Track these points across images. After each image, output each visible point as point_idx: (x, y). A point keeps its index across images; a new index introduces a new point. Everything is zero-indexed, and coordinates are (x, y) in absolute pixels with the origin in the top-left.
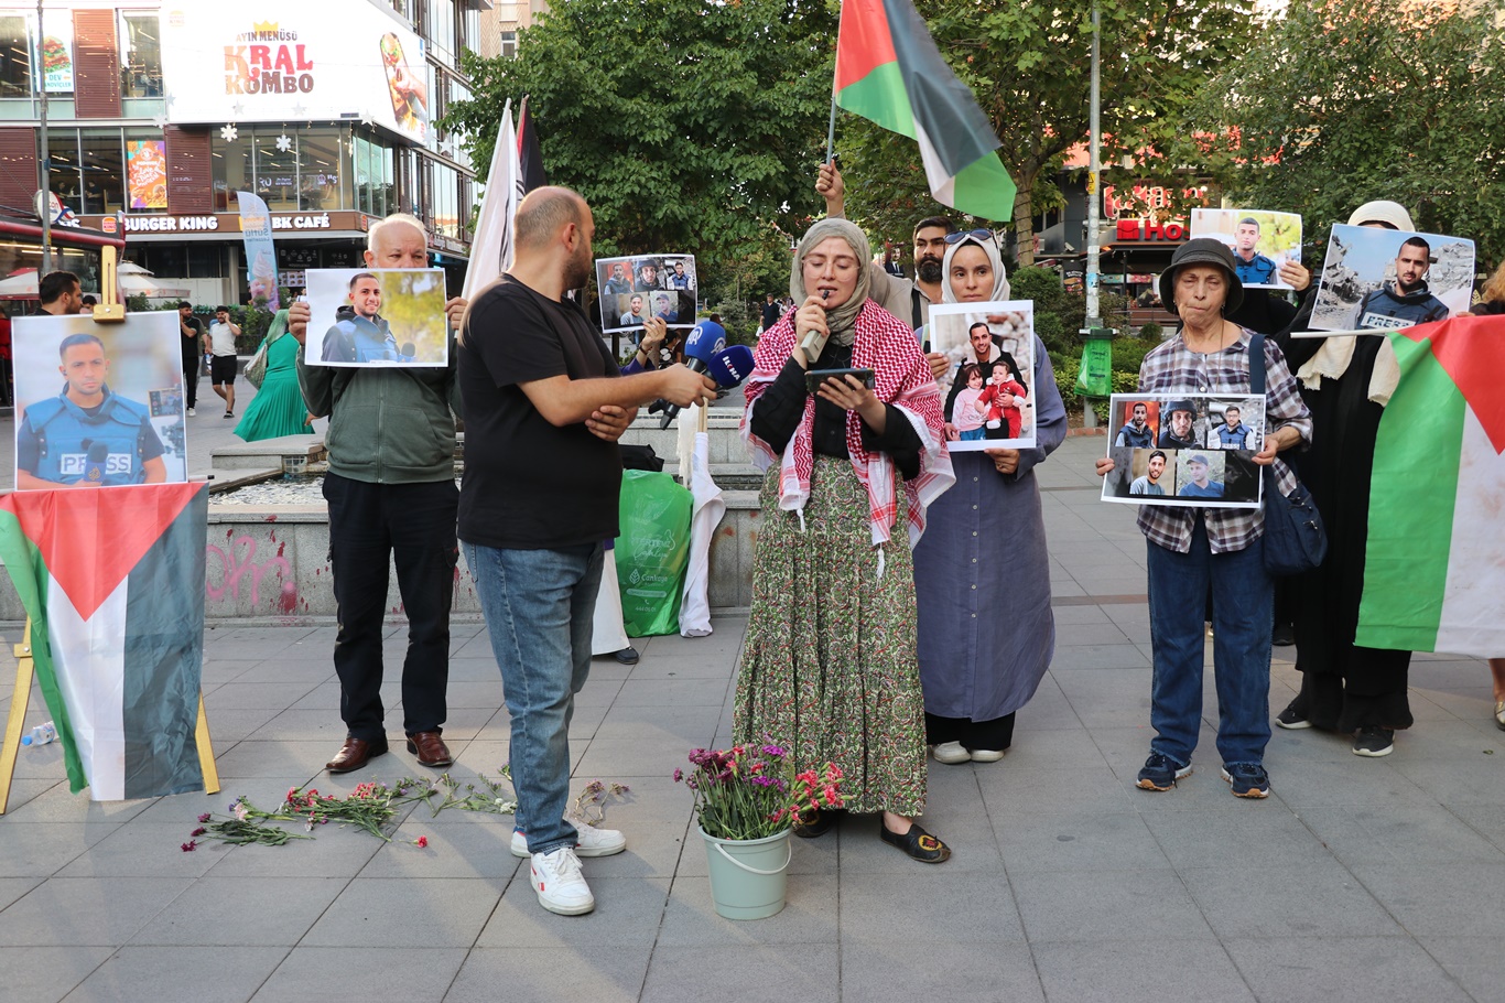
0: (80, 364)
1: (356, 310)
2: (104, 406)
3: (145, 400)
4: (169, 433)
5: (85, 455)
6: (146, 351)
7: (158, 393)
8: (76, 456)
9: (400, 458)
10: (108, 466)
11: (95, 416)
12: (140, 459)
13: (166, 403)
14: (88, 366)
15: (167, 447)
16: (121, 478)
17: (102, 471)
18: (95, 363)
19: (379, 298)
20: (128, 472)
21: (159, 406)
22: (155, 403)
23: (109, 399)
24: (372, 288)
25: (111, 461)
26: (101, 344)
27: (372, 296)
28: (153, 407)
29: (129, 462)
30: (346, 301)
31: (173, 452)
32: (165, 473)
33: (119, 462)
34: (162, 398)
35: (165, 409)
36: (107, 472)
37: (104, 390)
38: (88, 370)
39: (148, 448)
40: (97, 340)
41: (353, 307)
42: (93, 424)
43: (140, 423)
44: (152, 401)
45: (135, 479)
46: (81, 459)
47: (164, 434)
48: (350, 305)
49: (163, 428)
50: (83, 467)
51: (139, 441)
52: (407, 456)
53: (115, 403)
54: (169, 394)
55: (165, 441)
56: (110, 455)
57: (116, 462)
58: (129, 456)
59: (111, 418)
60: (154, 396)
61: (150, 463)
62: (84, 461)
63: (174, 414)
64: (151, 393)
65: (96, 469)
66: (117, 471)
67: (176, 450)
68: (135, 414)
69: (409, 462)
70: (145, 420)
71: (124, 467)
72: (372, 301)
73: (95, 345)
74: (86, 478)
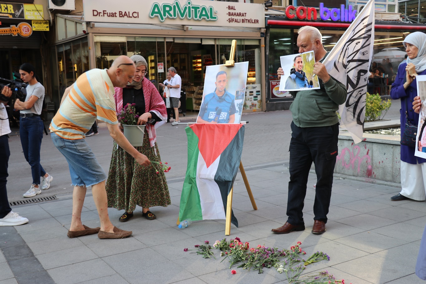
0: (220, 81)
1: (296, 70)
2: (224, 96)
3: (234, 94)
4: (238, 106)
5: (216, 112)
6: (238, 76)
7: (238, 91)
8: (213, 113)
9: (306, 118)
10: (221, 117)
11: (221, 99)
12: (229, 115)
13: (240, 95)
14: (222, 82)
15: (237, 111)
16: (223, 121)
17: (218, 118)
18: (224, 81)
19: (302, 64)
20: (225, 119)
21: (238, 96)
22: (237, 95)
23: (225, 93)
24: (300, 61)
25: (222, 115)
26: (226, 74)
27: (300, 64)
28: (236, 96)
29: (226, 115)
30: (293, 67)
31: (238, 113)
32: (234, 120)
33: (224, 115)
34: (239, 93)
35: (239, 97)
36: (220, 119)
37: (225, 90)
38: (222, 84)
39: (232, 111)
40: (226, 73)
41: (295, 69)
42: (220, 102)
43: (231, 102)
44: (236, 94)
45: (226, 122)
46: (215, 113)
47: (237, 106)
48: (294, 68)
49: (237, 104)
50: (214, 116)
51: (230, 108)
52: (308, 117)
53: (227, 95)
54: (241, 92)
55: (237, 109)
56: (222, 113)
57: (223, 115)
58: (226, 113)
59: (225, 100)
60: (237, 92)
61: (232, 116)
62: (215, 114)
63: (242, 99)
64: (237, 91)
65: (217, 117)
66: (222, 118)
67: (239, 112)
68: (231, 99)
69: (309, 119)
70: (233, 101)
71: (224, 117)
72: (300, 66)
73: (225, 75)
74: (214, 120)
